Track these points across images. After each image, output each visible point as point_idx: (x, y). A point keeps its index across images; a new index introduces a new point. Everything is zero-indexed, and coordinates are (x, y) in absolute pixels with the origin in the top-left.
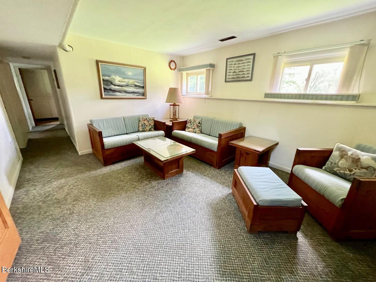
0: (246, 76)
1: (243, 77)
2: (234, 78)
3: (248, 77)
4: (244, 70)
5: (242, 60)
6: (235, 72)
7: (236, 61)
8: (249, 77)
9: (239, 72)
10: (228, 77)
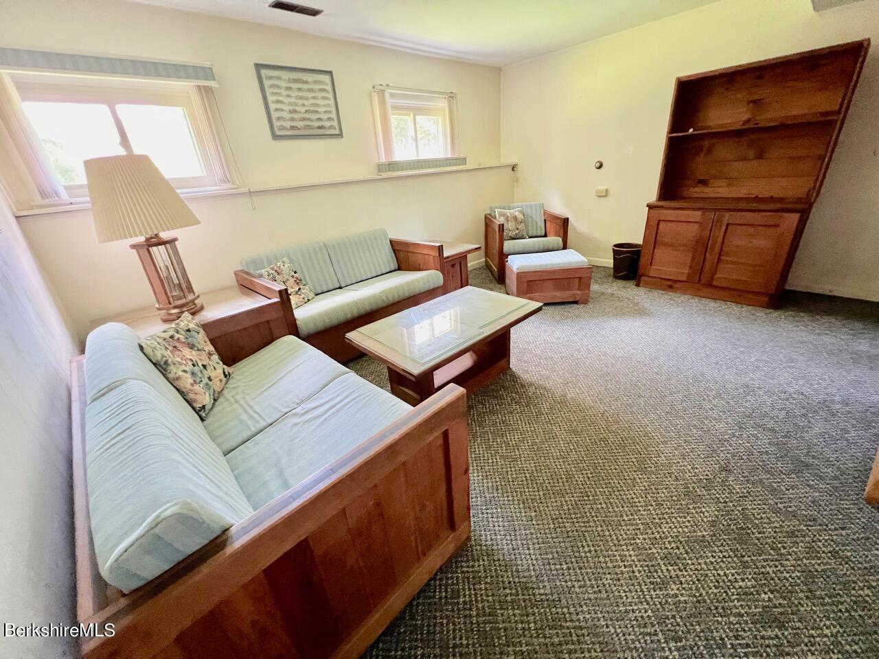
0: (327, 124)
1: (320, 128)
2: (299, 129)
3: (331, 127)
4: (319, 110)
5: (306, 82)
6: (295, 111)
7: (289, 81)
8: (335, 128)
9: (306, 111)
10: (276, 124)
